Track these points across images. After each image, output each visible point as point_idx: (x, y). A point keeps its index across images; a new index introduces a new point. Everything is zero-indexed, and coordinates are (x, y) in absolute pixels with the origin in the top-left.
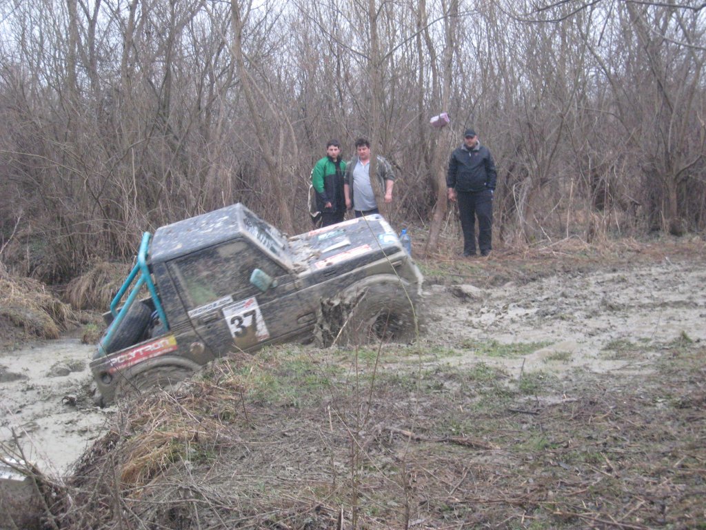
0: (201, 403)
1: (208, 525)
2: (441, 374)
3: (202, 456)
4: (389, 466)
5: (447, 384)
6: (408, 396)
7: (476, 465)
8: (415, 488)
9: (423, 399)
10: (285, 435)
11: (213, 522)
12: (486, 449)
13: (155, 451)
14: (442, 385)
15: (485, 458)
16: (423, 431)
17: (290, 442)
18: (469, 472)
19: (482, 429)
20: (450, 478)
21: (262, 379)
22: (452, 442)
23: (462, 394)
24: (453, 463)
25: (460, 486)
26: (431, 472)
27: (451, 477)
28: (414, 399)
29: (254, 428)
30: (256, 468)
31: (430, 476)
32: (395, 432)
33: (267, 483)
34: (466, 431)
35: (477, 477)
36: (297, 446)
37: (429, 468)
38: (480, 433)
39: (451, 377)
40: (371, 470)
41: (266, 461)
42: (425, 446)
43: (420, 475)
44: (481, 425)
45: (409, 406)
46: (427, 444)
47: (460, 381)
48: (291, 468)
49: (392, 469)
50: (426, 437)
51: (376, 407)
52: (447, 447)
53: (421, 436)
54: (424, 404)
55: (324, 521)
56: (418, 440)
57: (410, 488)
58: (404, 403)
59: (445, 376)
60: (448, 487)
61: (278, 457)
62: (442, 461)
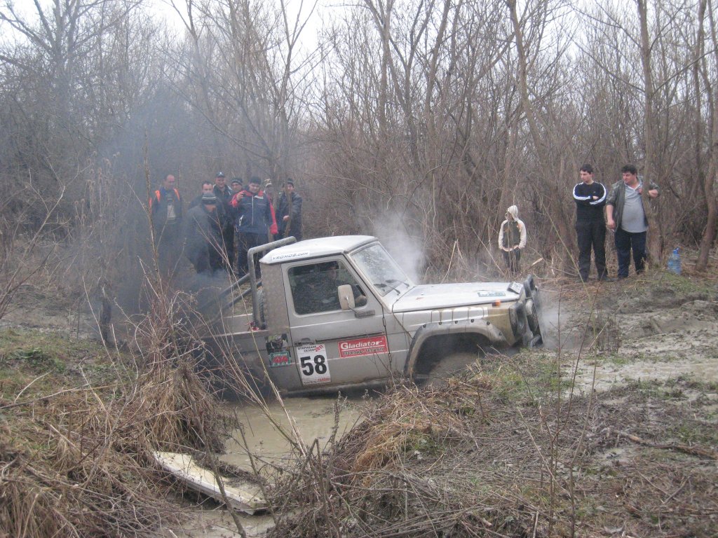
0: (446, 397)
1: (416, 515)
2: (683, 382)
3: (432, 447)
4: (607, 470)
5: (685, 393)
6: (644, 402)
7: (696, 474)
8: (628, 495)
9: (658, 405)
10: (515, 432)
11: (421, 512)
12: (711, 458)
13: (391, 440)
14: (681, 392)
15: (708, 468)
16: (651, 436)
17: (520, 439)
18: (687, 482)
19: (712, 439)
20: (667, 487)
21: (509, 379)
22: (678, 450)
23: (699, 403)
24: (673, 471)
25: (675, 496)
26: (649, 479)
27: (669, 485)
28: (649, 405)
29: (489, 424)
30: (481, 462)
31: (646, 482)
32: (622, 436)
33: (483, 477)
34: (694, 439)
35: (695, 488)
36: (524, 443)
37: (648, 475)
38: (708, 443)
39: (693, 386)
40: (589, 472)
41: (491, 456)
42: (649, 452)
43: (637, 481)
44: (711, 435)
45: (643, 412)
46: (652, 450)
47: (700, 389)
48: (510, 465)
49: (610, 472)
50: (652, 443)
51: (611, 411)
52: (671, 453)
53: (649, 441)
54: (659, 410)
55: (526, 521)
56: (644, 444)
57: (623, 493)
58: (639, 408)
59: (687, 384)
60: (663, 496)
61: (503, 453)
62: (662, 469)
